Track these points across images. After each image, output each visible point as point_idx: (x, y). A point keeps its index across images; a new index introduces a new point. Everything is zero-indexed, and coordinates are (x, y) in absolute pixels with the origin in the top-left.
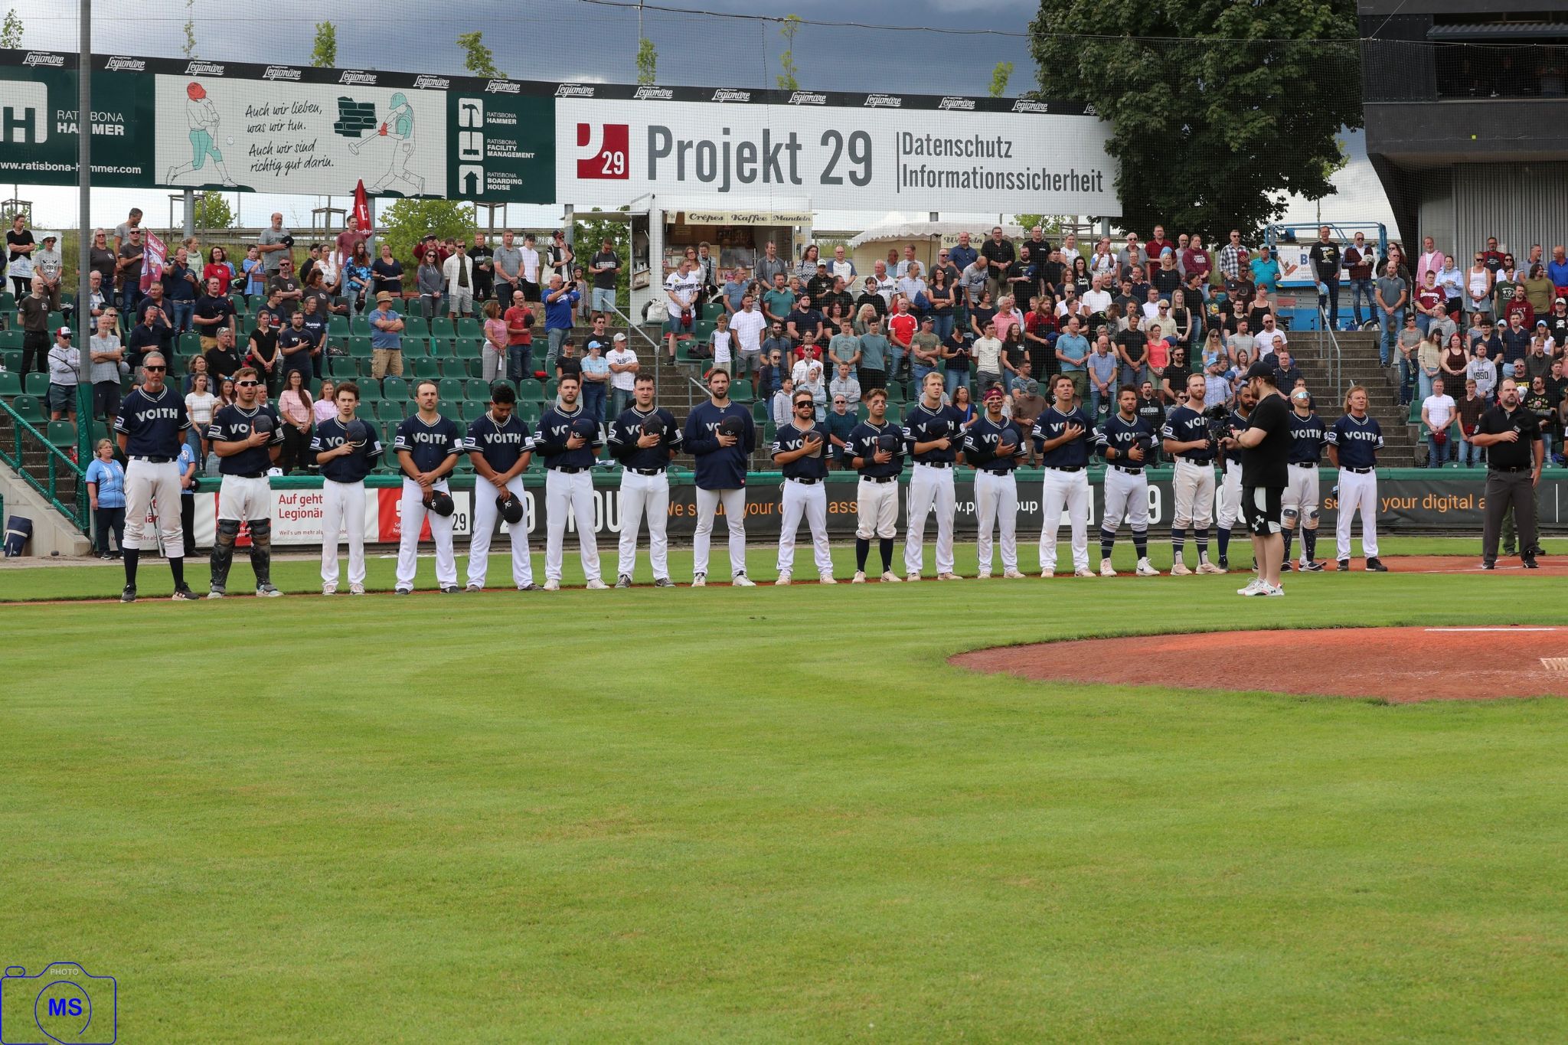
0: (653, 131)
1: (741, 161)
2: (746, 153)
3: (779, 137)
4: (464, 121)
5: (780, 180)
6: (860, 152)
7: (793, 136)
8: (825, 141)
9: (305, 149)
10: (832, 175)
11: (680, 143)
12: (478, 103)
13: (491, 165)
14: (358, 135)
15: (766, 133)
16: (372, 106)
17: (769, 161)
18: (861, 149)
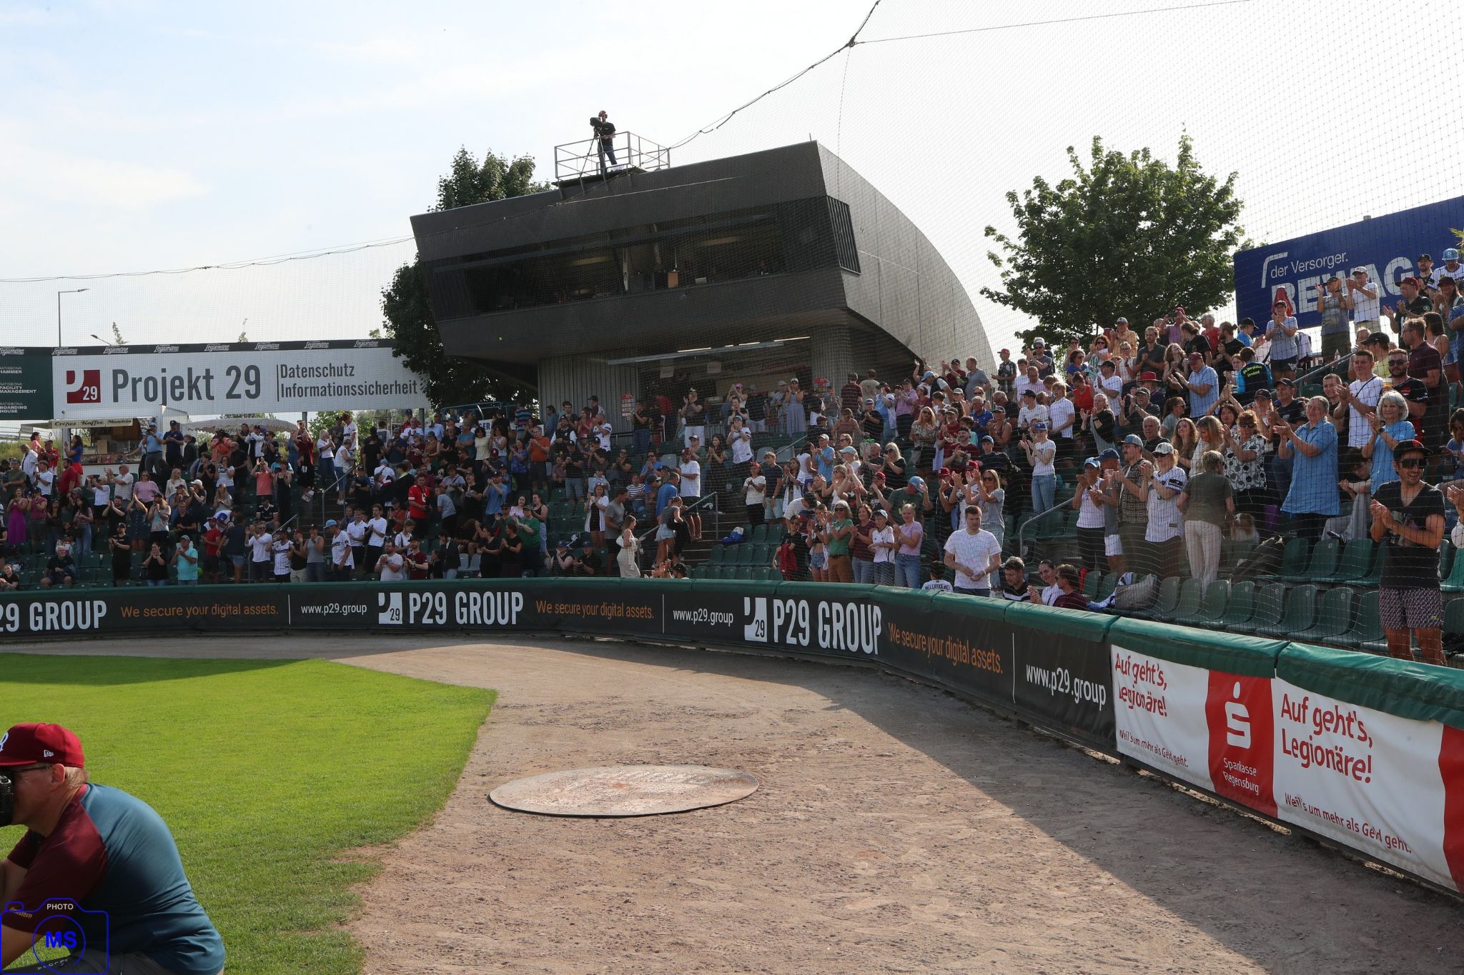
0: (116, 373)
1: (173, 387)
2: (177, 383)
3: (199, 372)
5: (199, 397)
6: (252, 378)
7: (208, 371)
8: (228, 373)
10: (235, 392)
11: (134, 379)
15: (190, 370)
17: (192, 387)
18: (253, 376)
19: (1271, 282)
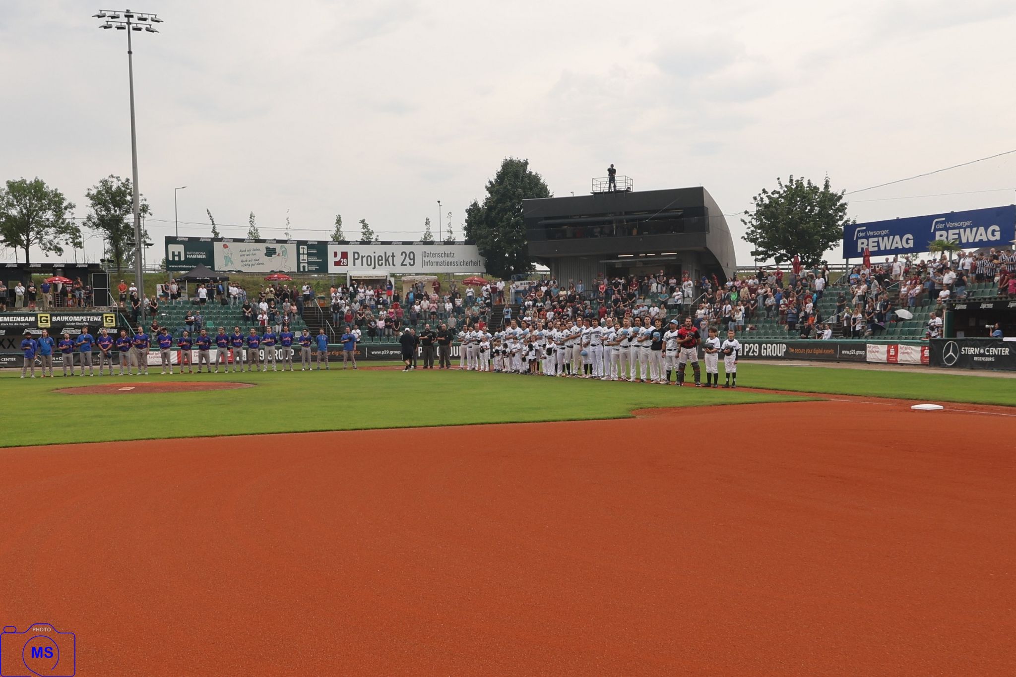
0: (354, 253)
1: (379, 260)
2: (380, 258)
3: (389, 254)
4: (301, 252)
5: (389, 265)
6: (412, 257)
7: (393, 253)
8: (402, 255)
9: (257, 260)
10: (404, 263)
11: (362, 256)
12: (306, 247)
13: (309, 263)
14: (272, 256)
15: (385, 253)
16: (275, 249)
17: (386, 260)
18: (412, 256)
19: (858, 238)
